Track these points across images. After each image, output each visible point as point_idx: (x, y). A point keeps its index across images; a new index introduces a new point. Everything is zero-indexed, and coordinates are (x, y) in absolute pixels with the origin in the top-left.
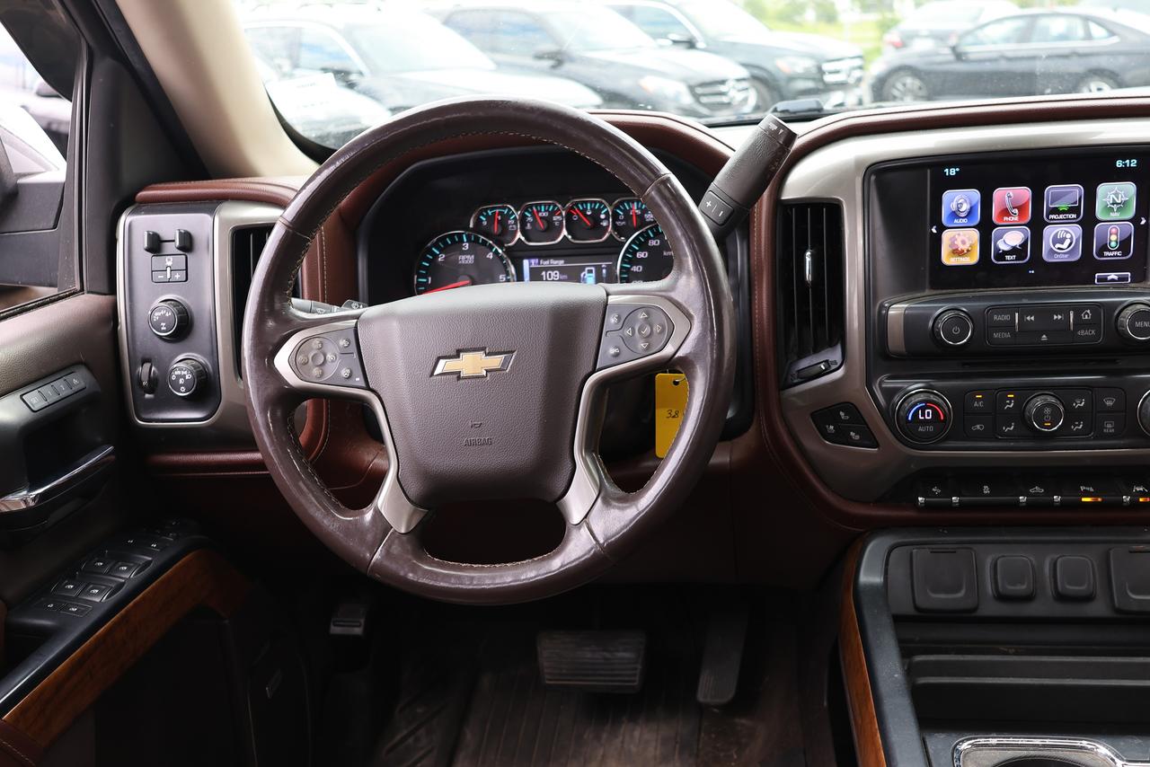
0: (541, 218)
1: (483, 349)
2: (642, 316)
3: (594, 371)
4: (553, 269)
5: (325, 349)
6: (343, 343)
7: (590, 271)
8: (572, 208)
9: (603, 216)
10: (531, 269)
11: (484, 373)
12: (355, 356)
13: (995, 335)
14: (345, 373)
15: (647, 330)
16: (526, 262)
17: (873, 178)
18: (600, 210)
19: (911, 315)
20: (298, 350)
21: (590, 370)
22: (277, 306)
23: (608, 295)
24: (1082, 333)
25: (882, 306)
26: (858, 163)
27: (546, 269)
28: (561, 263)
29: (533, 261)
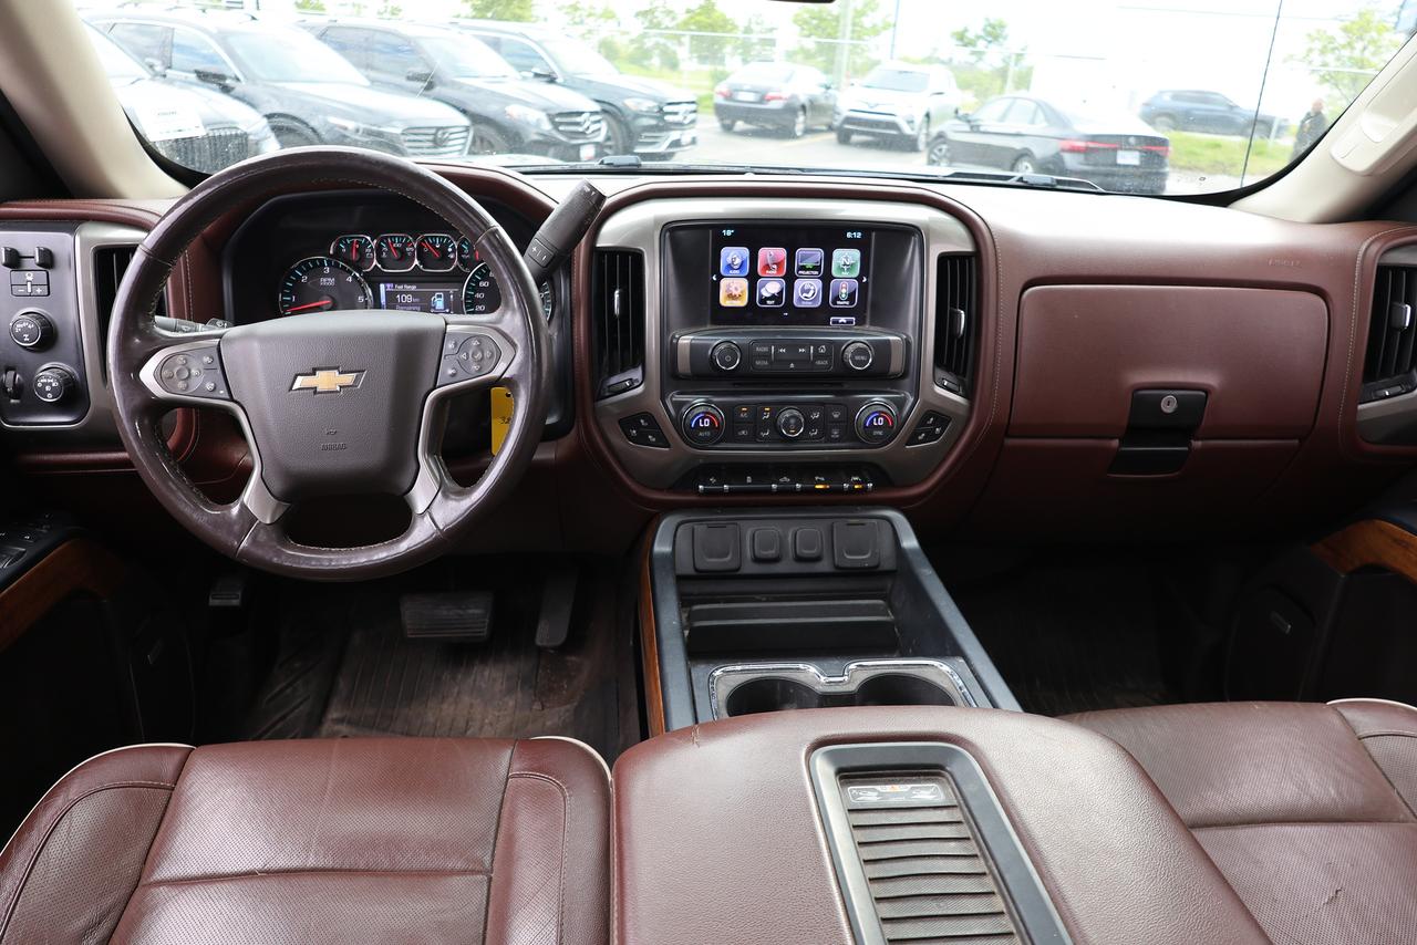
0: (395, 248)
1: (337, 368)
2: (475, 343)
3: (434, 388)
4: (407, 293)
5: (190, 365)
6: (207, 359)
7: (439, 296)
8: (423, 241)
9: (450, 250)
10: (386, 292)
11: (338, 389)
12: (219, 371)
13: (758, 363)
14: (209, 386)
15: (479, 355)
16: (382, 286)
17: (668, 234)
18: (447, 245)
19: (697, 345)
20: (162, 366)
21: (431, 386)
22: (141, 325)
23: (447, 324)
24: (819, 363)
25: (673, 337)
26: (656, 221)
27: (401, 293)
28: (414, 288)
29: (388, 285)
